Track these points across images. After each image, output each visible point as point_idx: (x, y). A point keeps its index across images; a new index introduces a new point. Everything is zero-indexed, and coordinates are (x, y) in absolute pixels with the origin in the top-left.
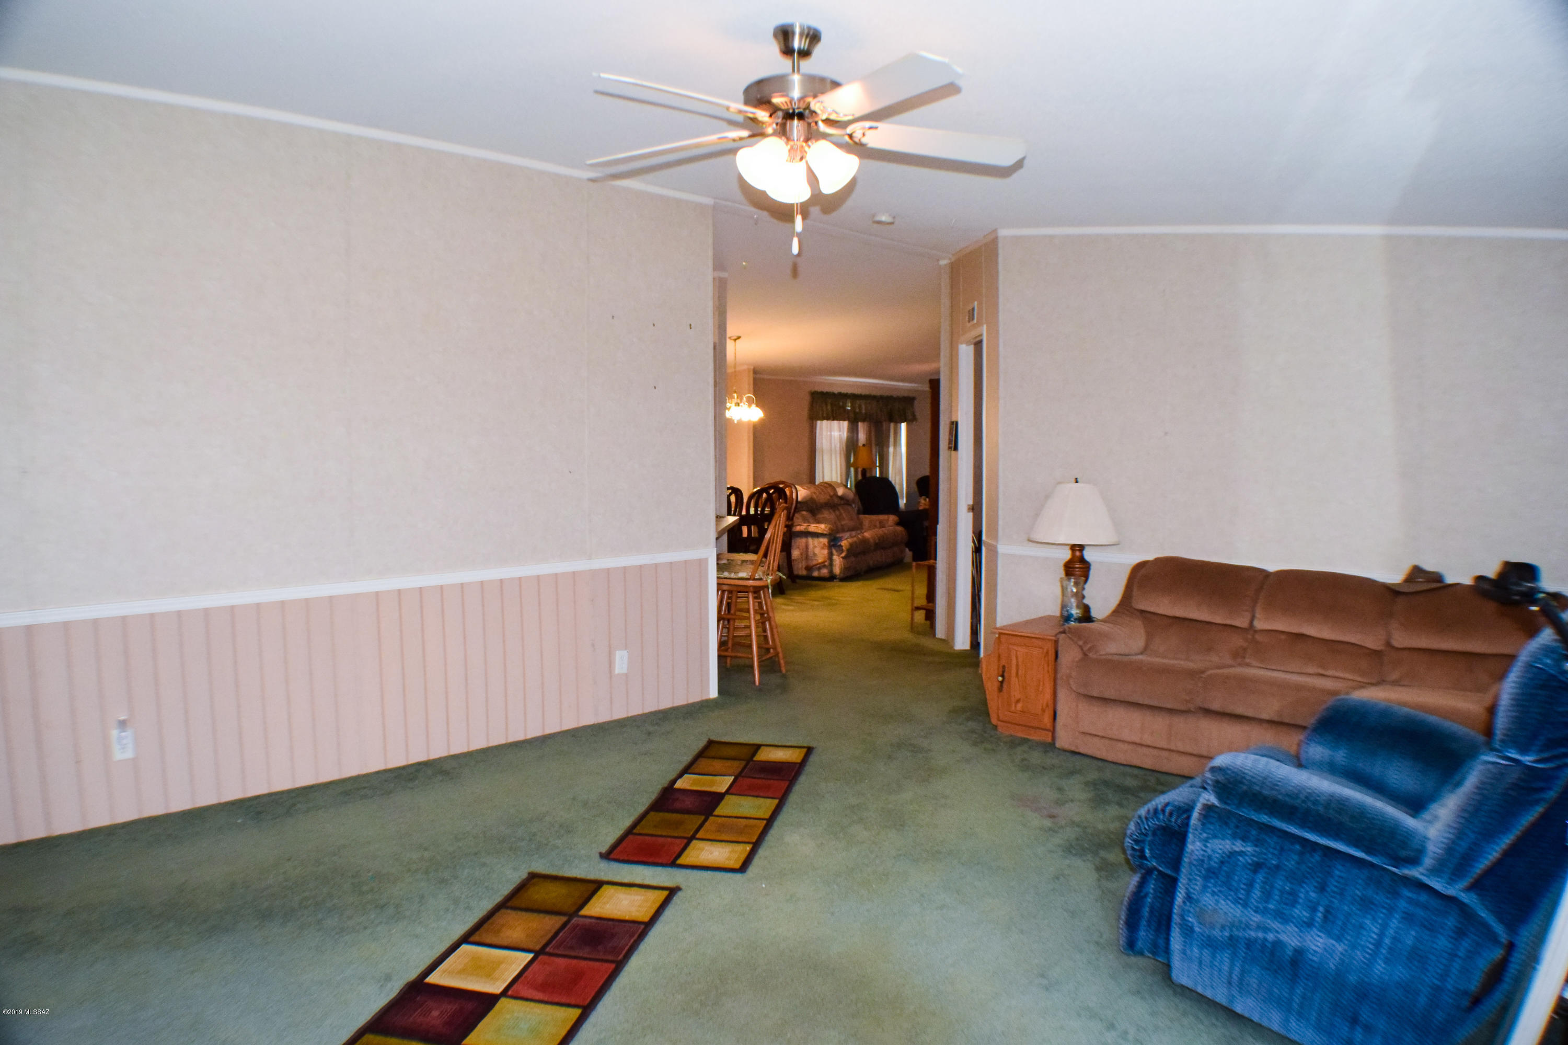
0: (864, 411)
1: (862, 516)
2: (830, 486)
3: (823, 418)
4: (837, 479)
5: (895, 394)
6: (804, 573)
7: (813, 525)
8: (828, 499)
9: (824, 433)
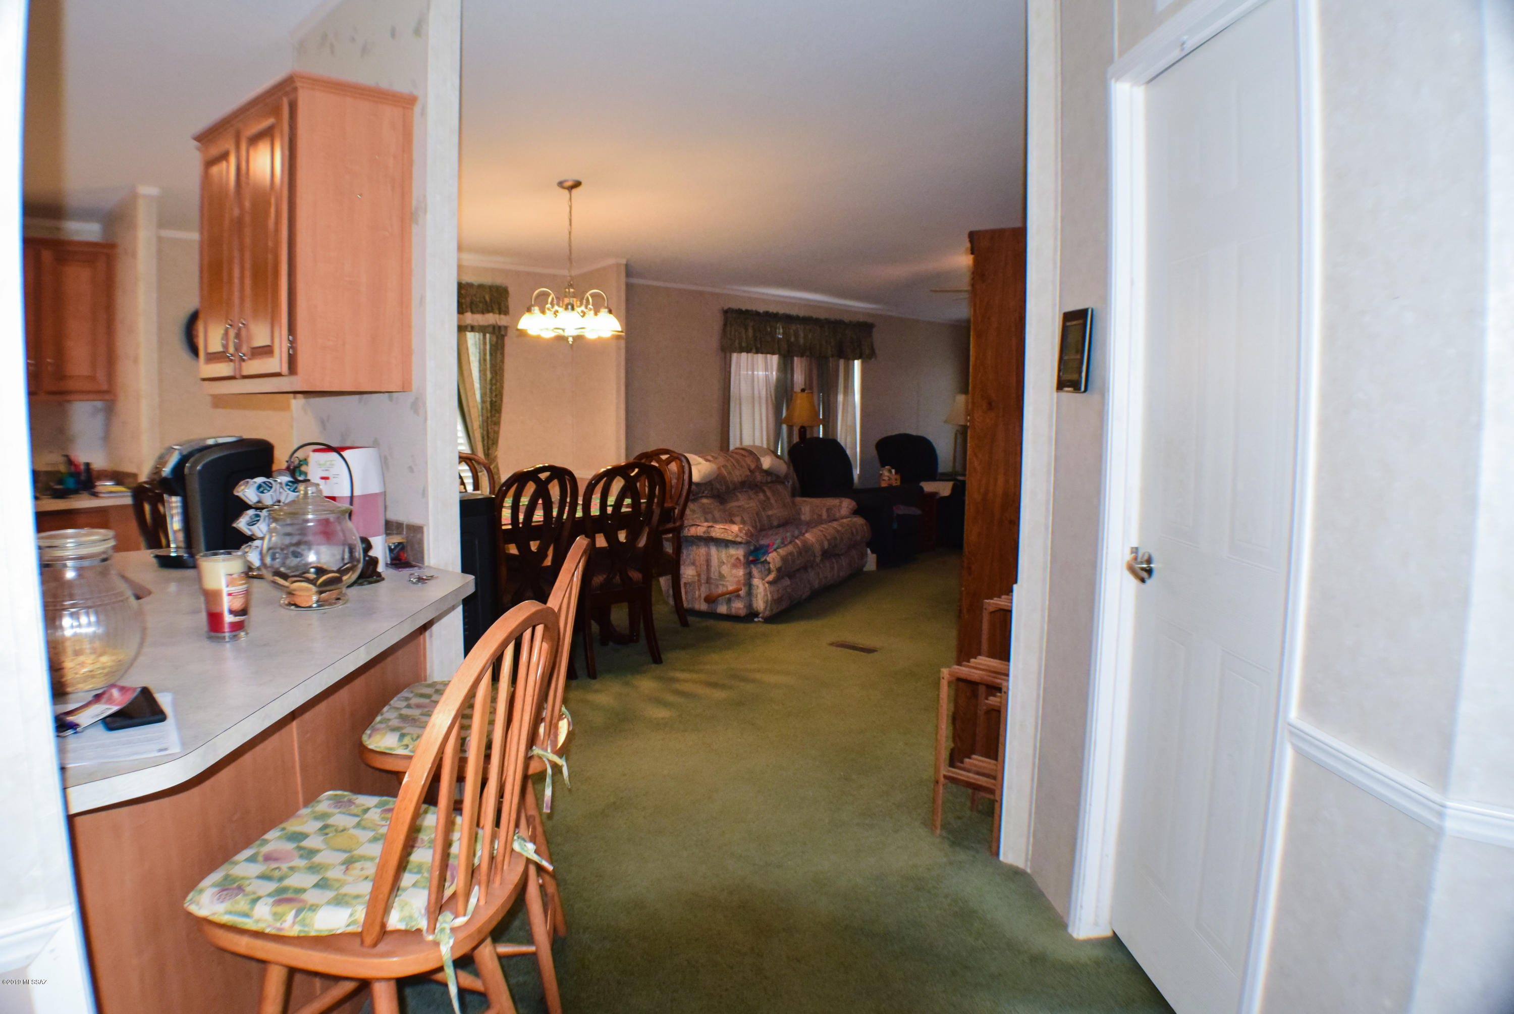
0: (802, 341)
1: (798, 500)
2: (750, 453)
3: (741, 350)
4: (762, 441)
5: (846, 318)
6: (703, 607)
7: (718, 526)
8: (747, 476)
9: (743, 372)
